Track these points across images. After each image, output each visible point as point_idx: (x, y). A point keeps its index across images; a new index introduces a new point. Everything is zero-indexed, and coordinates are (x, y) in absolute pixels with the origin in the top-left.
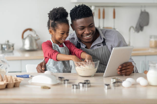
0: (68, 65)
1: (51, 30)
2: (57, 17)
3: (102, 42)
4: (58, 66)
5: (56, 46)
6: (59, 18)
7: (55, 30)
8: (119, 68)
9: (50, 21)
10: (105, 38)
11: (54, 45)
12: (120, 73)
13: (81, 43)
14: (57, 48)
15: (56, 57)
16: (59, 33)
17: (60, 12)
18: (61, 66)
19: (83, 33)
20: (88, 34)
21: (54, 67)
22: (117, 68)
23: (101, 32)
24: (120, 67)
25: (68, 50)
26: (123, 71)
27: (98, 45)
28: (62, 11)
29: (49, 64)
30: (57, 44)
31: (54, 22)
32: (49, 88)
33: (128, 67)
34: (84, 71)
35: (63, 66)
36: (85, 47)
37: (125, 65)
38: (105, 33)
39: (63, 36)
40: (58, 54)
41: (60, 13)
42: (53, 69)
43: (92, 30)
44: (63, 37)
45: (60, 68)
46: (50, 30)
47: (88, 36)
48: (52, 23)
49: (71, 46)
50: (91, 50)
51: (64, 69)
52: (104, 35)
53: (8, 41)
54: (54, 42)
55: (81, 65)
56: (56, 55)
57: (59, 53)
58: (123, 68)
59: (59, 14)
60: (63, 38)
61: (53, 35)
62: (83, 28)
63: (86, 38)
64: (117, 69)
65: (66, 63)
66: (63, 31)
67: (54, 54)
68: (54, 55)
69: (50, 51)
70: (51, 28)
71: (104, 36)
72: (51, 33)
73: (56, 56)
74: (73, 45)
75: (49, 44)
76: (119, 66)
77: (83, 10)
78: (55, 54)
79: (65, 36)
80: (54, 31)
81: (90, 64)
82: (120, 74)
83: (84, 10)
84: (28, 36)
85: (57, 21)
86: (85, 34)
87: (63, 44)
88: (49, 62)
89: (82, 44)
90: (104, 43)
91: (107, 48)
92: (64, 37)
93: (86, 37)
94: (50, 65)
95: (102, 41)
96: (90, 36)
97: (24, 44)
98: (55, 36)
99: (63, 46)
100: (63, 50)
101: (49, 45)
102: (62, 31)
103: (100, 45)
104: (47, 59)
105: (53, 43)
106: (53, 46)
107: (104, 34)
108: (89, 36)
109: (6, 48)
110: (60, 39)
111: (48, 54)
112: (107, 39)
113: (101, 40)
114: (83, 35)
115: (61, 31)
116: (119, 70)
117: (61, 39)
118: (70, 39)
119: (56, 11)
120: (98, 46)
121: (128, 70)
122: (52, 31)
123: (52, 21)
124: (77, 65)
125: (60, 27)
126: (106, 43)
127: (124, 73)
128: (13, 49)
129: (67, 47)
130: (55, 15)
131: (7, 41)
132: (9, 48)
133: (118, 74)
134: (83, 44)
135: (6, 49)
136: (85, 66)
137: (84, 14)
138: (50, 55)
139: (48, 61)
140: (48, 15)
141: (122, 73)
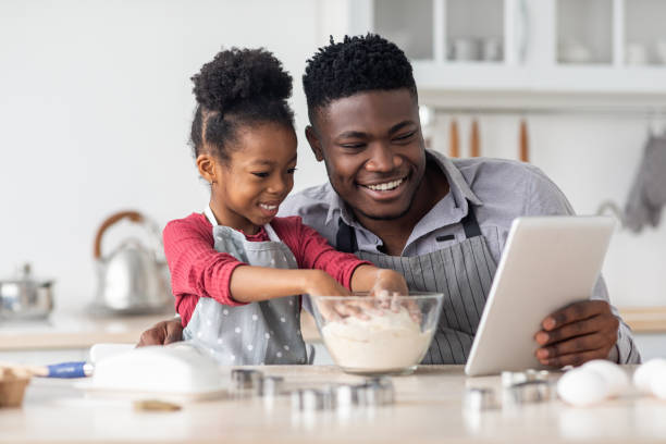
0: (289, 331)
1: (208, 156)
2: (235, 90)
3: (459, 220)
4: (241, 335)
5: (233, 239)
6: (243, 96)
7: (226, 159)
8: (544, 331)
9: (204, 113)
10: (478, 203)
11: (221, 235)
12: (549, 358)
13: (358, 228)
14: (237, 248)
15: (226, 284)
16: (244, 169)
17: (251, 66)
18: (256, 336)
19: (362, 166)
20: (384, 176)
21: (220, 341)
22: (534, 327)
23: (454, 174)
24: (551, 324)
25: (294, 259)
26: (565, 347)
27: (443, 235)
28: (259, 64)
29: (198, 325)
30: (238, 228)
31: (222, 117)
32: (176, 408)
33: (591, 325)
34: (366, 341)
35: (267, 336)
36: (378, 248)
37: (572, 316)
38: (475, 179)
39: (264, 186)
40: (236, 267)
41: (251, 70)
42: (215, 349)
43: (405, 158)
44: (265, 190)
45: (250, 348)
46: (201, 157)
47: (384, 187)
48: (212, 120)
49: (309, 241)
50: (405, 259)
51: (269, 350)
52: (471, 188)
53: (27, 269)
54: (222, 219)
55: (351, 312)
56: (228, 273)
57: (245, 263)
58: (566, 332)
59: (247, 78)
60: (265, 197)
61: (215, 182)
62: (360, 142)
63: (375, 195)
64: (535, 338)
65: (283, 320)
66: (266, 163)
67: (220, 268)
68: (218, 273)
69: (198, 258)
70: (206, 147)
71: (473, 192)
72: (207, 174)
73: (227, 278)
74: (315, 238)
75: (196, 229)
76: (546, 319)
77: (363, 57)
78: (222, 271)
79: (275, 185)
80: (221, 163)
81: (394, 308)
82: (547, 362)
83: (370, 55)
84: (123, 246)
85: (236, 112)
86: (372, 172)
87: (265, 231)
88: (198, 317)
89: (361, 231)
90: (470, 223)
91: (485, 248)
92: (270, 190)
93: (377, 192)
94: (200, 334)
95: (463, 212)
96: (394, 188)
97: (102, 284)
98: (225, 190)
99: (266, 238)
100: (264, 253)
101: (195, 231)
102: (258, 162)
103: (451, 237)
104: (187, 303)
105: (219, 224)
106: (218, 239)
107: (471, 181)
108: (391, 185)
109: (19, 299)
110: (254, 201)
111: (192, 275)
112: (488, 205)
113: (457, 210)
114: (360, 180)
115: (253, 159)
116: (545, 338)
117: (258, 204)
118: (305, 211)
119: (231, 63)
120: (440, 239)
121: (588, 340)
122: (212, 162)
123: (213, 114)
124: (332, 315)
125: (251, 144)
126: (481, 226)
127: (571, 356)
128: (51, 306)
129: (285, 246)
130: (223, 83)
131: (21, 264)
132: (33, 299)
133: (539, 360)
134: (365, 231)
135: (17, 307)
136: (369, 318)
137: (366, 73)
138: (199, 275)
139: (194, 315)
140: (193, 85)
141: (558, 355)
